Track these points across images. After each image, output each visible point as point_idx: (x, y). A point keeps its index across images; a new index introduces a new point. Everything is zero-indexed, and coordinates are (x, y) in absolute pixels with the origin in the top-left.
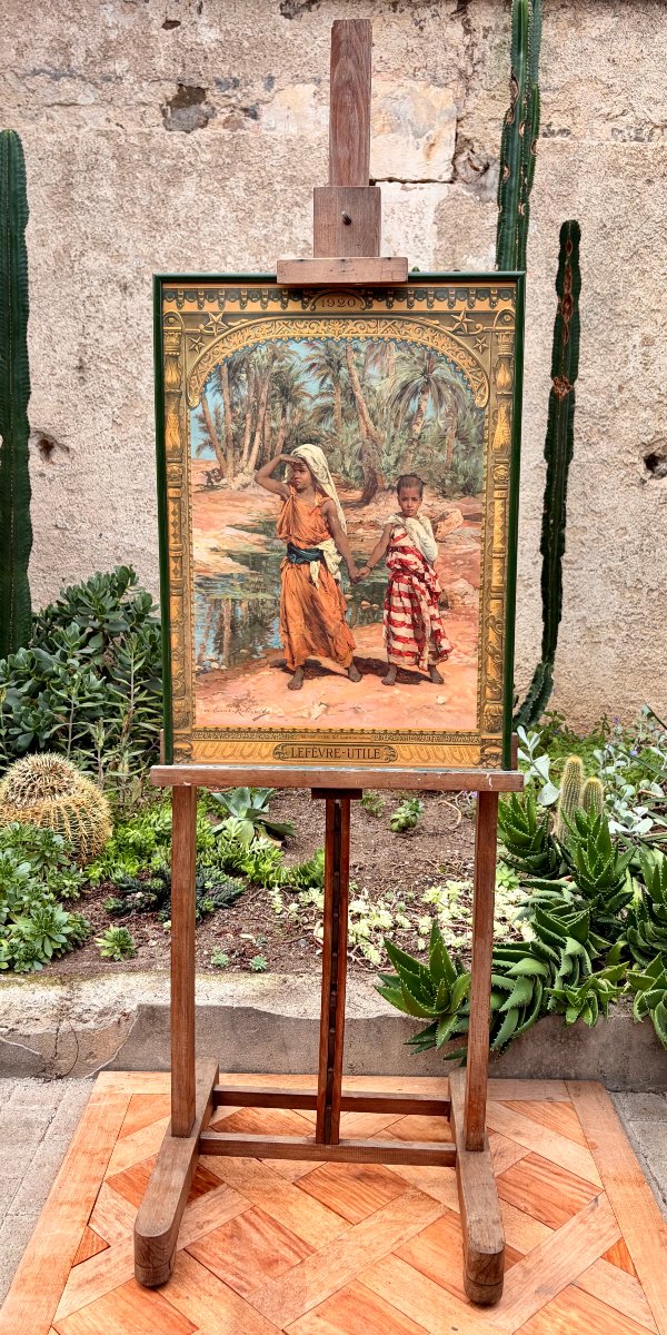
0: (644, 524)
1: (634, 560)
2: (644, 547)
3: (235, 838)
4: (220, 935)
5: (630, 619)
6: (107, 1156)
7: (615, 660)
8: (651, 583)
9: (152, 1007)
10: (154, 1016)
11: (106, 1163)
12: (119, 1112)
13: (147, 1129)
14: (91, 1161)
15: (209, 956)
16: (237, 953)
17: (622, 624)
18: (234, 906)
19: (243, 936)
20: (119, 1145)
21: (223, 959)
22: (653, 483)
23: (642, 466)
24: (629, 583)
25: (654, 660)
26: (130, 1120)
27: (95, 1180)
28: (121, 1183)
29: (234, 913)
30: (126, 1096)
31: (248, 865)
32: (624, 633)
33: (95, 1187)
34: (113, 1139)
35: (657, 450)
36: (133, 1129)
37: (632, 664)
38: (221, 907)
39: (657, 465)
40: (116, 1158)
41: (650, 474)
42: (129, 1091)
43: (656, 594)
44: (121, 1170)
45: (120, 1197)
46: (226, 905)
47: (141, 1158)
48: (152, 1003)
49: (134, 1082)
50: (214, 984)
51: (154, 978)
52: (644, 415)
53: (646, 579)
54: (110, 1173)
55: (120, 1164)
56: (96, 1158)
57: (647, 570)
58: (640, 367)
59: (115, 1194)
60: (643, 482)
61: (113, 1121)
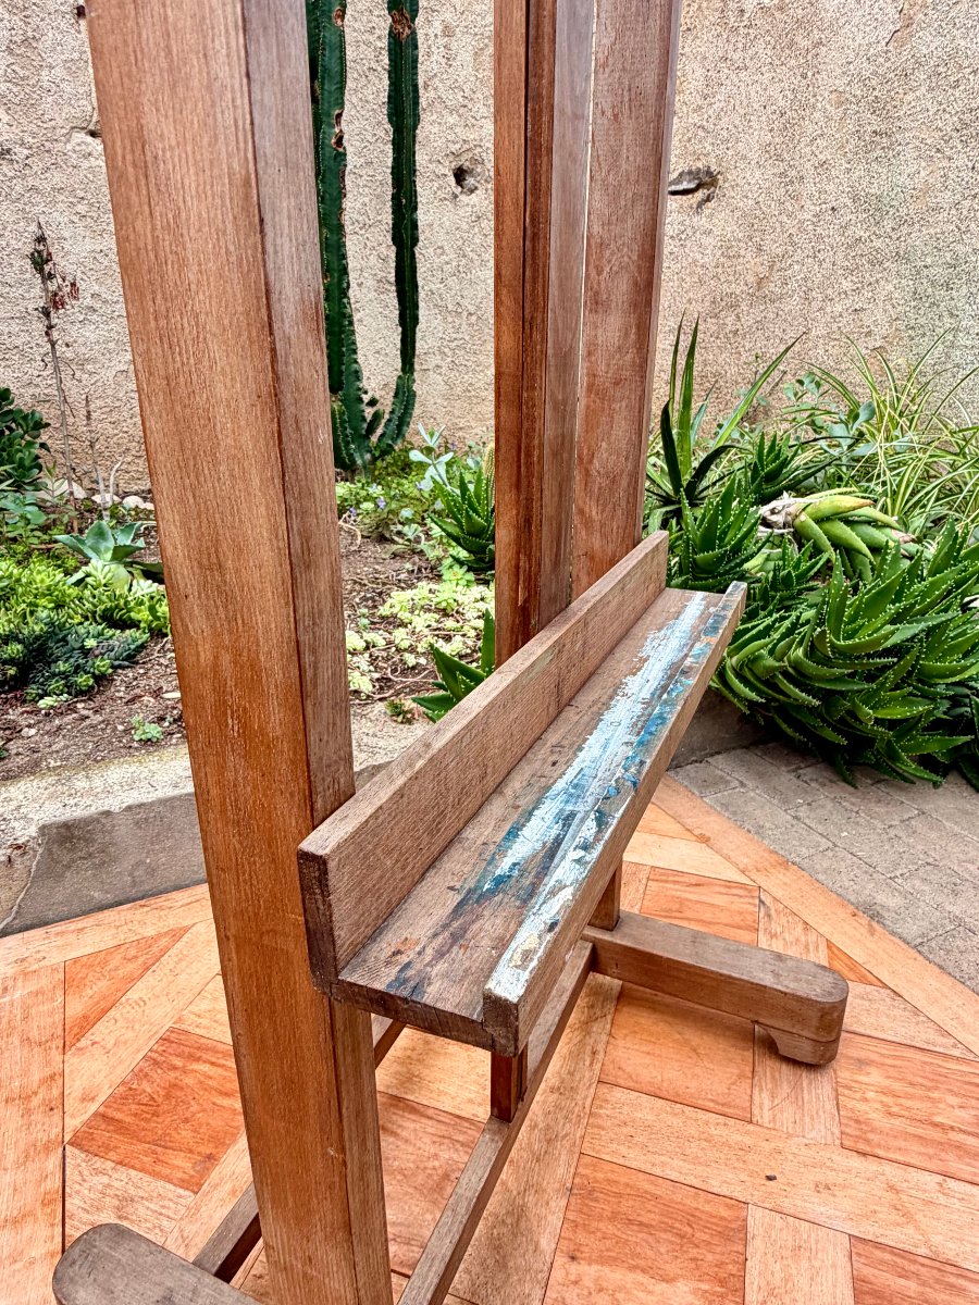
0: (460, 243)
1: (452, 282)
2: (461, 268)
3: (105, 585)
4: (132, 701)
5: (453, 345)
6: (56, 1092)
7: (442, 388)
8: (469, 307)
9: (67, 826)
10: (73, 837)
11: (57, 1106)
12: (53, 1000)
13: (112, 1013)
14: (28, 1112)
15: (127, 731)
16: (169, 719)
17: (446, 350)
18: (137, 663)
19: (167, 696)
20: (72, 1060)
21: (154, 731)
22: (463, 198)
23: (452, 181)
24: (450, 307)
25: (477, 385)
26: (76, 1007)
27: (47, 1148)
28: (102, 1135)
29: (142, 671)
30: (54, 970)
31: (139, 611)
32: (449, 359)
33: (53, 1162)
34: (56, 1056)
35: (465, 161)
36: (87, 1023)
37: (458, 390)
38: (120, 667)
39: (465, 179)
40: (75, 1088)
41: (460, 189)
42: (56, 958)
43: (474, 318)
44: (93, 1107)
45: (110, 1164)
46: (126, 663)
47: (122, 1072)
48: (63, 818)
49: (60, 941)
50: (154, 766)
51: (52, 779)
52: (452, 120)
53: (465, 302)
54: (74, 1123)
55: (86, 1098)
56: (35, 1101)
57: (465, 293)
58: (443, 62)
59: (98, 1163)
60: (456, 196)
61: (45, 1019)
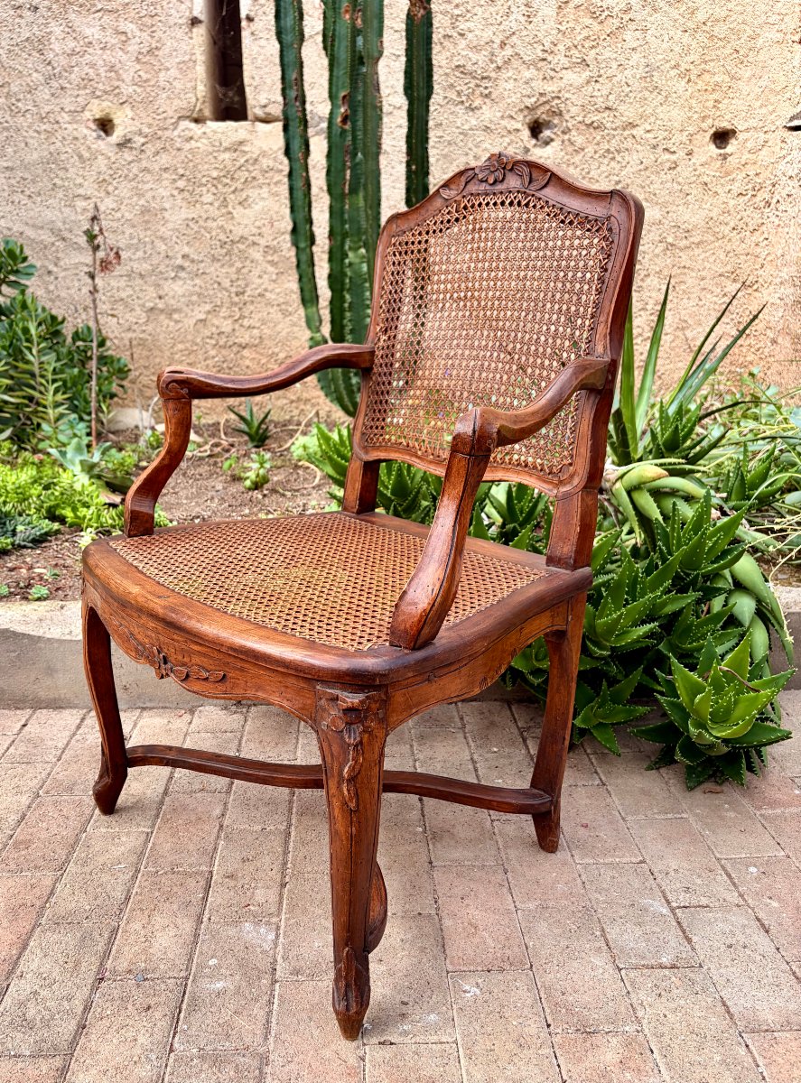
4: (13, 570)
16: (22, 585)
19: (36, 571)
21: (4, 590)
22: (538, 152)
23: (526, 133)
35: (541, 114)
38: (25, 546)
39: (541, 132)
41: (534, 141)
58: (523, 19)
60: (527, 150)
